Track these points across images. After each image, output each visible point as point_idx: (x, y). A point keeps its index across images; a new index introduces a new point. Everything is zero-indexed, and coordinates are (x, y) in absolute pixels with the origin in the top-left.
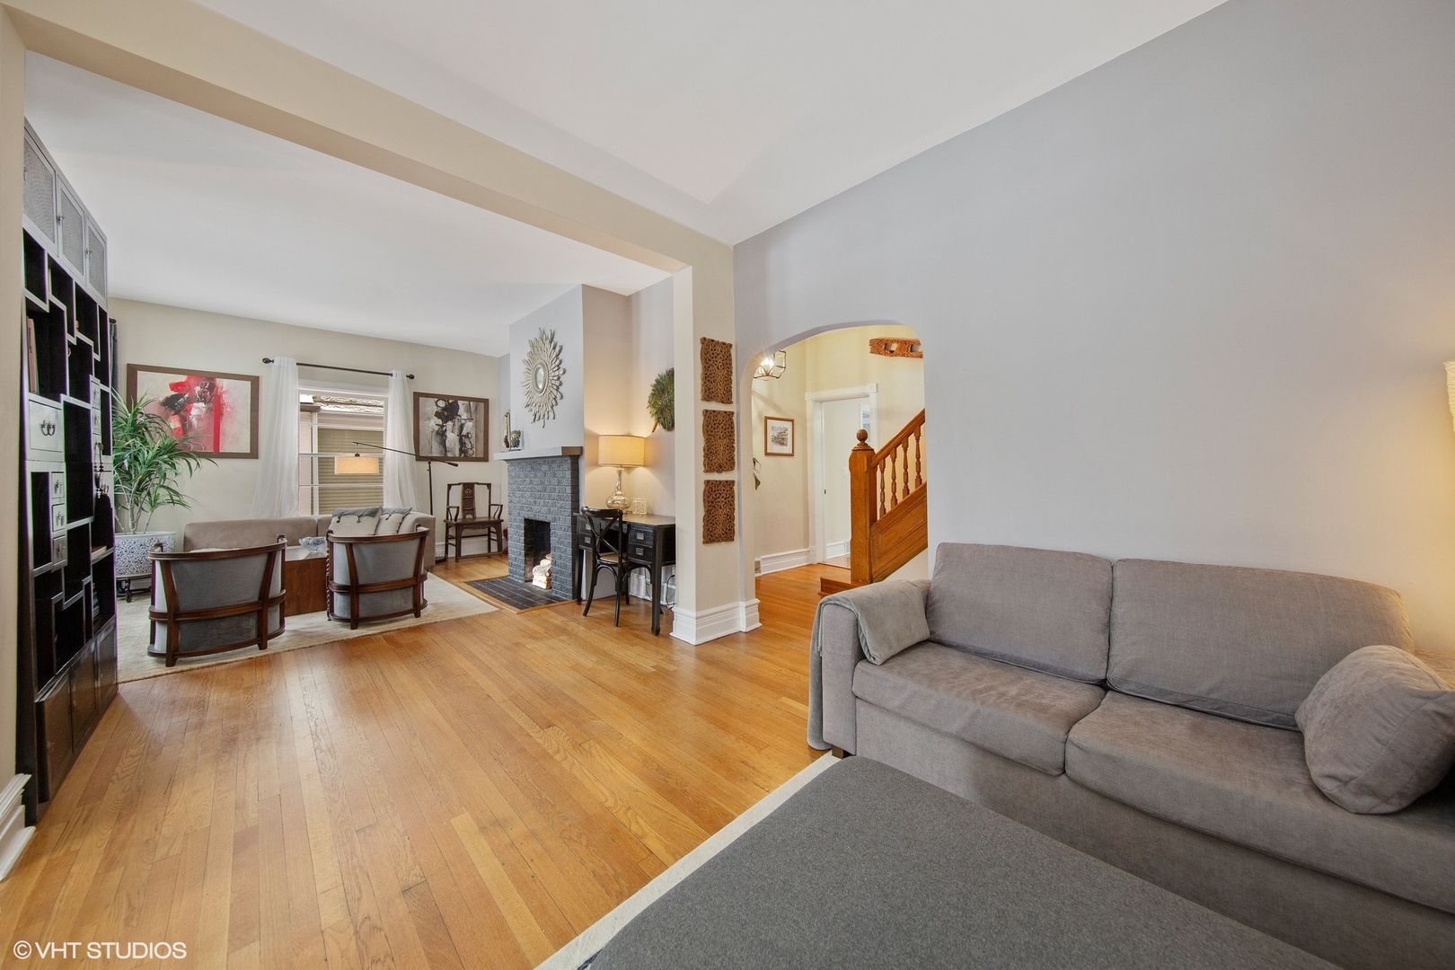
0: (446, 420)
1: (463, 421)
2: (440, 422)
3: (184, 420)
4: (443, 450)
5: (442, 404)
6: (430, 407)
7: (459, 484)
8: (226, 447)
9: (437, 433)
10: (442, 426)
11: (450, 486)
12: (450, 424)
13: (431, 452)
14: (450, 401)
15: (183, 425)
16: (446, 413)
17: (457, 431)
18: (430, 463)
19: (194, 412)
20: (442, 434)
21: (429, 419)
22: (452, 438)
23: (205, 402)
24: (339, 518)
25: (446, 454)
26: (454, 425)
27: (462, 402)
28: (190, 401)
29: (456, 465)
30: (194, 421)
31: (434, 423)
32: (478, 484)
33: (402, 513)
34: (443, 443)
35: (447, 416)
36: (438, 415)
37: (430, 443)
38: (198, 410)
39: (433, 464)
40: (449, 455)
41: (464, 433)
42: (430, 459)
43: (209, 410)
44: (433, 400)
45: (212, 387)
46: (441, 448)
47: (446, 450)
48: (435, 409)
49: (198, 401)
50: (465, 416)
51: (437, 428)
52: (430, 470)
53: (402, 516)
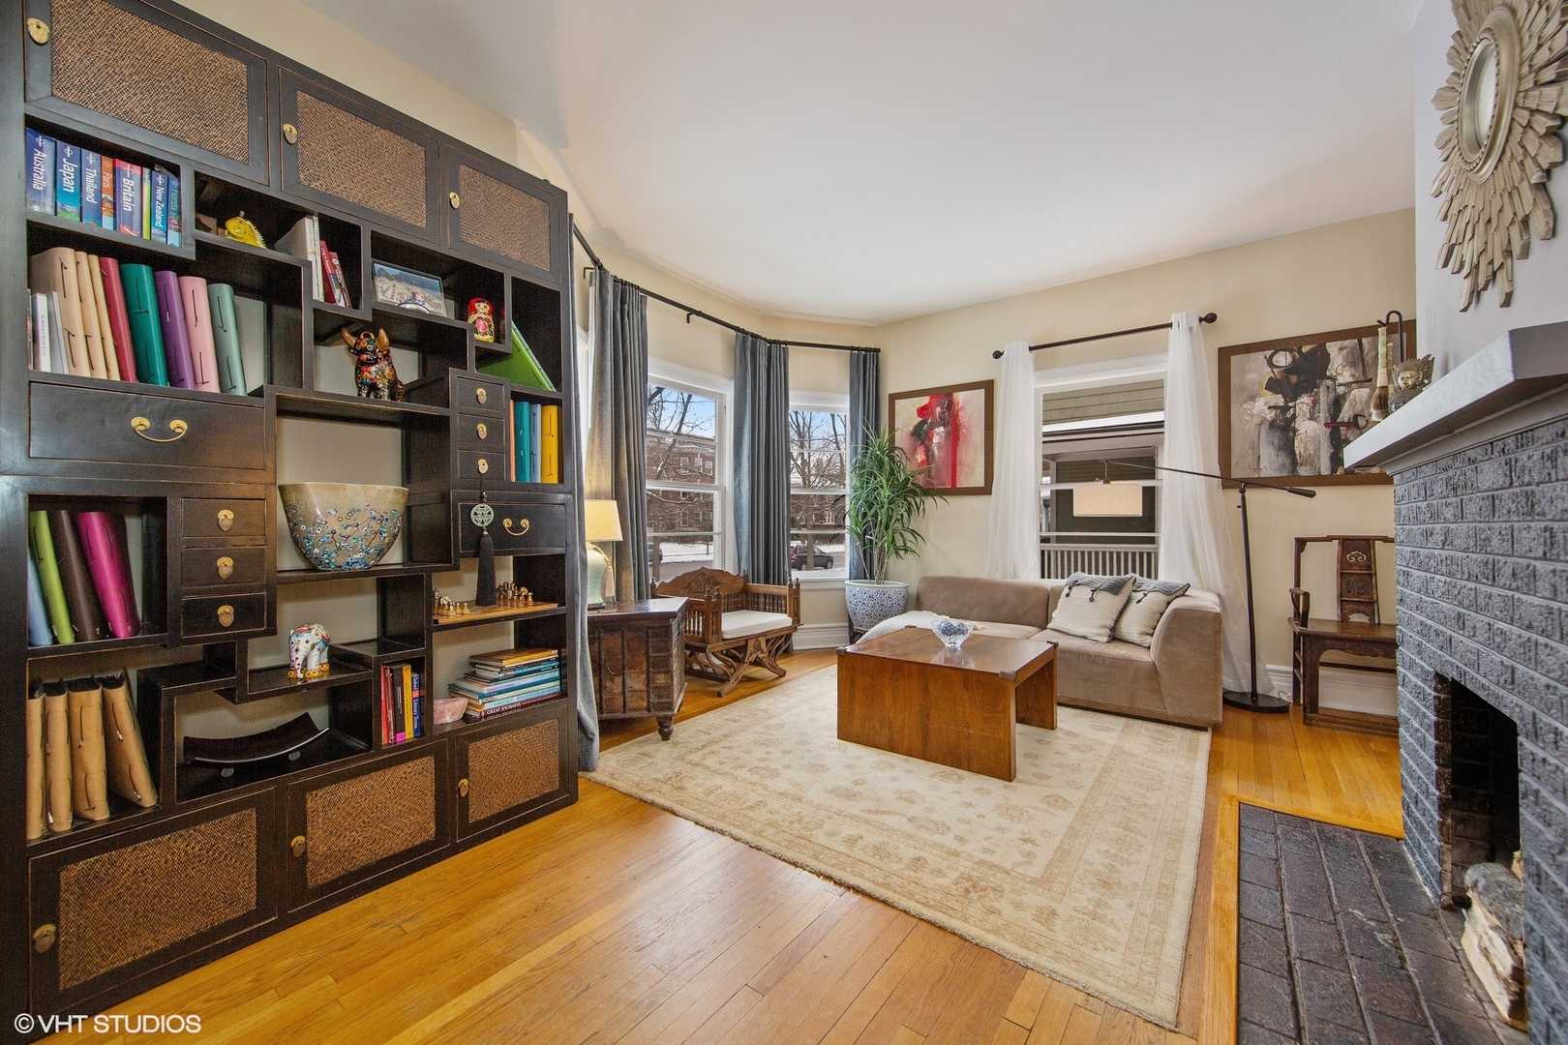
0: (1292, 395)
1: (1341, 390)
2: (1279, 400)
3: (928, 451)
4: (1288, 462)
5: (1283, 359)
6: (1254, 371)
7: (1329, 539)
8: (963, 482)
9: (1272, 425)
10: (1285, 409)
11: (1301, 544)
12: (1304, 401)
13: (1258, 469)
14: (1305, 349)
15: (927, 456)
16: (1294, 379)
17: (1323, 416)
18: (1242, 492)
19: (936, 439)
20: (1283, 428)
21: (1253, 398)
22: (1310, 430)
23: (944, 425)
24: (1070, 588)
25: (1294, 470)
26: (1315, 402)
27: (1339, 343)
28: (932, 427)
29: (1311, 495)
30: (936, 450)
31: (1263, 406)
32: (1386, 540)
33: (1166, 593)
34: (1287, 447)
35: (1299, 383)
36: (1273, 386)
37: (1255, 448)
38: (939, 435)
39: (1252, 495)
40: (1303, 471)
41: (1345, 415)
42: (1245, 484)
43: (947, 434)
44: (1260, 357)
45: (950, 406)
46: (1283, 459)
47: (1294, 463)
48: (1267, 373)
49: (939, 426)
50: (1345, 376)
51: (1270, 415)
52: (1244, 506)
53: (1165, 598)
